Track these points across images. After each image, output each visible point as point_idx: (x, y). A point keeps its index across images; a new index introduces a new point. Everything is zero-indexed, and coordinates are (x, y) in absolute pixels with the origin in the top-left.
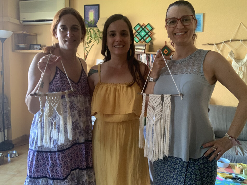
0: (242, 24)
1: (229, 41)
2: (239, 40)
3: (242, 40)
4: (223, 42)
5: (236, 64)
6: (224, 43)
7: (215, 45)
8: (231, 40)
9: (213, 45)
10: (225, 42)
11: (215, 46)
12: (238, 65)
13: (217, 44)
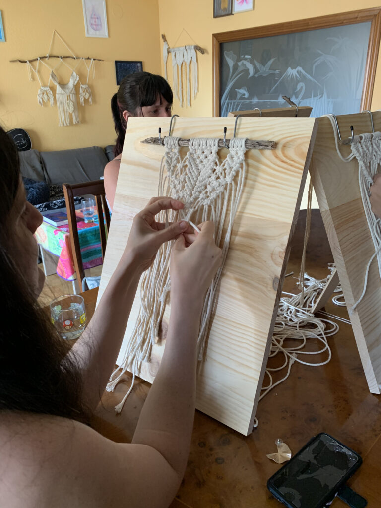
0: (56, 33)
1: (46, 57)
2: (58, 57)
3: (61, 57)
4: (39, 58)
5: (63, 92)
6: (40, 60)
7: (28, 62)
8: (48, 55)
9: (26, 62)
10: (41, 58)
11: (28, 64)
12: (64, 93)
13: (30, 61)
